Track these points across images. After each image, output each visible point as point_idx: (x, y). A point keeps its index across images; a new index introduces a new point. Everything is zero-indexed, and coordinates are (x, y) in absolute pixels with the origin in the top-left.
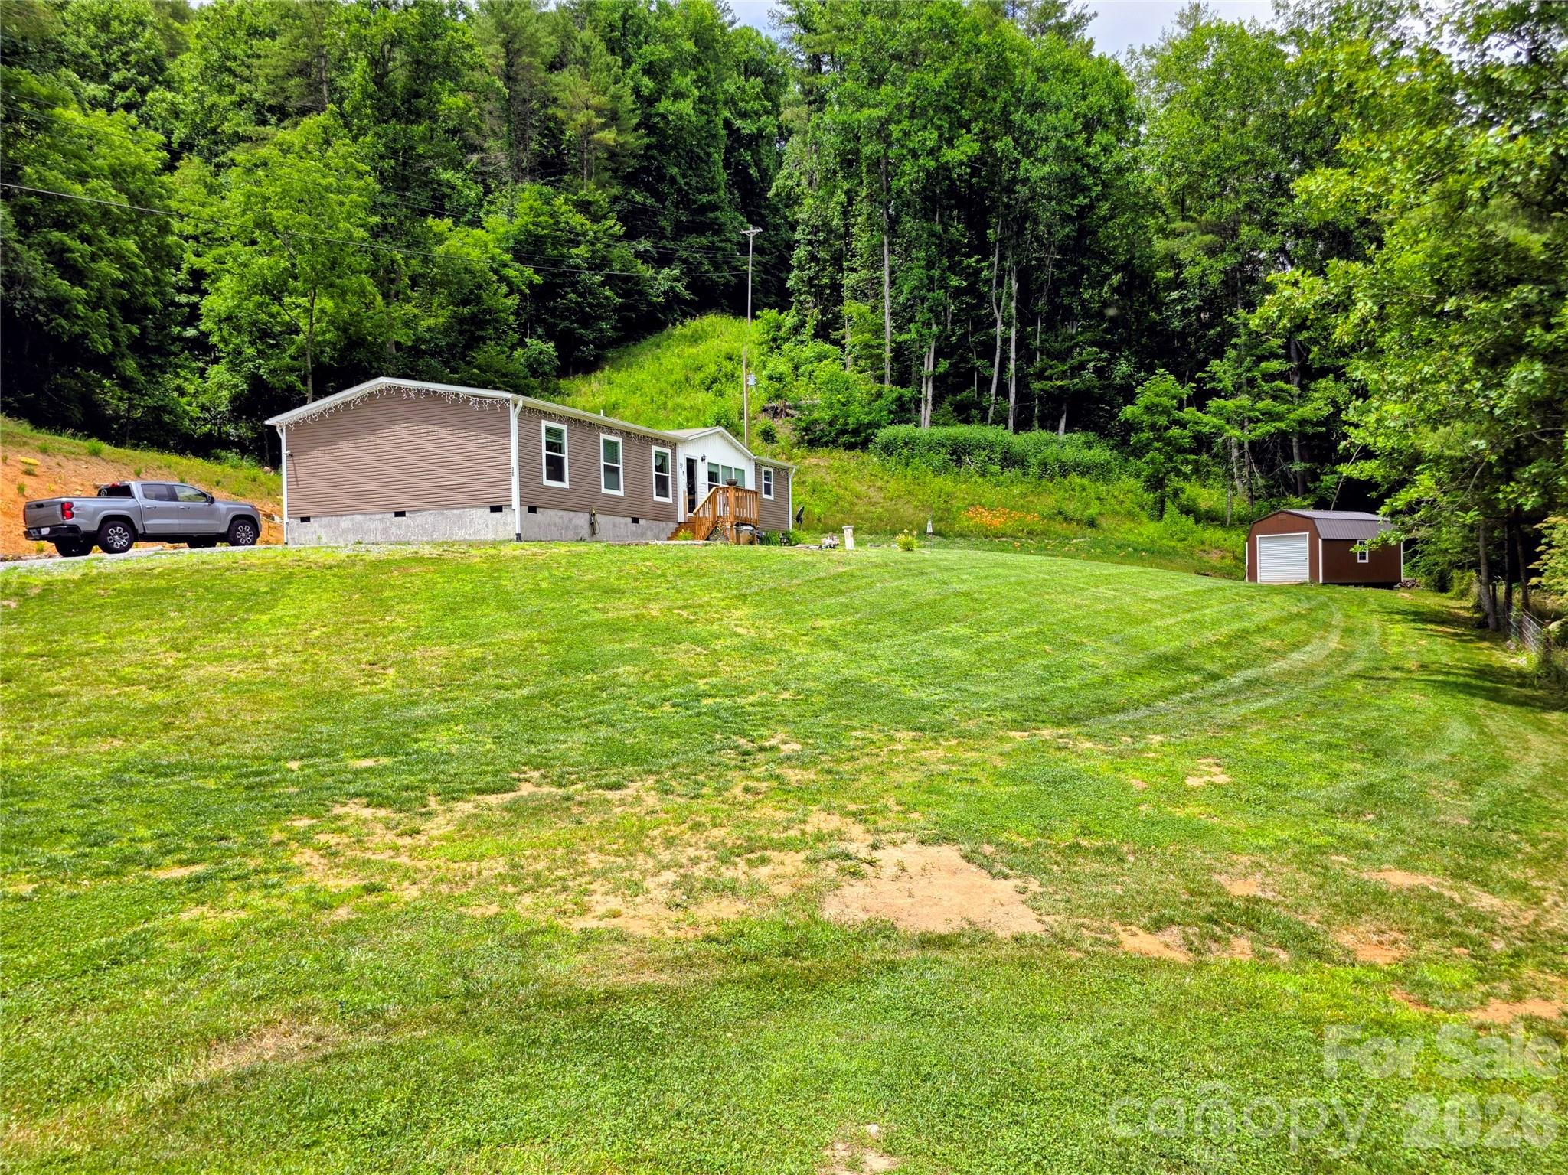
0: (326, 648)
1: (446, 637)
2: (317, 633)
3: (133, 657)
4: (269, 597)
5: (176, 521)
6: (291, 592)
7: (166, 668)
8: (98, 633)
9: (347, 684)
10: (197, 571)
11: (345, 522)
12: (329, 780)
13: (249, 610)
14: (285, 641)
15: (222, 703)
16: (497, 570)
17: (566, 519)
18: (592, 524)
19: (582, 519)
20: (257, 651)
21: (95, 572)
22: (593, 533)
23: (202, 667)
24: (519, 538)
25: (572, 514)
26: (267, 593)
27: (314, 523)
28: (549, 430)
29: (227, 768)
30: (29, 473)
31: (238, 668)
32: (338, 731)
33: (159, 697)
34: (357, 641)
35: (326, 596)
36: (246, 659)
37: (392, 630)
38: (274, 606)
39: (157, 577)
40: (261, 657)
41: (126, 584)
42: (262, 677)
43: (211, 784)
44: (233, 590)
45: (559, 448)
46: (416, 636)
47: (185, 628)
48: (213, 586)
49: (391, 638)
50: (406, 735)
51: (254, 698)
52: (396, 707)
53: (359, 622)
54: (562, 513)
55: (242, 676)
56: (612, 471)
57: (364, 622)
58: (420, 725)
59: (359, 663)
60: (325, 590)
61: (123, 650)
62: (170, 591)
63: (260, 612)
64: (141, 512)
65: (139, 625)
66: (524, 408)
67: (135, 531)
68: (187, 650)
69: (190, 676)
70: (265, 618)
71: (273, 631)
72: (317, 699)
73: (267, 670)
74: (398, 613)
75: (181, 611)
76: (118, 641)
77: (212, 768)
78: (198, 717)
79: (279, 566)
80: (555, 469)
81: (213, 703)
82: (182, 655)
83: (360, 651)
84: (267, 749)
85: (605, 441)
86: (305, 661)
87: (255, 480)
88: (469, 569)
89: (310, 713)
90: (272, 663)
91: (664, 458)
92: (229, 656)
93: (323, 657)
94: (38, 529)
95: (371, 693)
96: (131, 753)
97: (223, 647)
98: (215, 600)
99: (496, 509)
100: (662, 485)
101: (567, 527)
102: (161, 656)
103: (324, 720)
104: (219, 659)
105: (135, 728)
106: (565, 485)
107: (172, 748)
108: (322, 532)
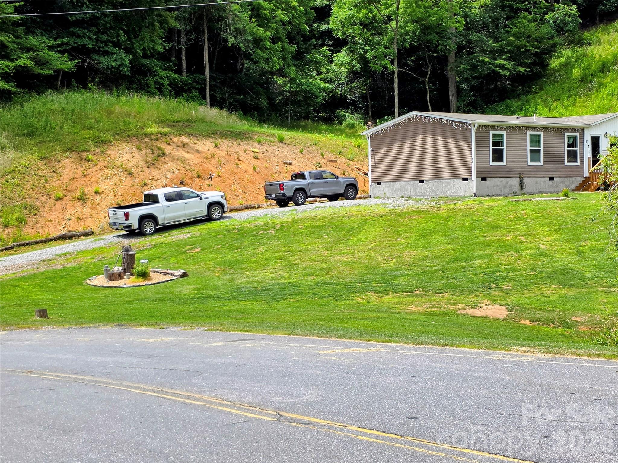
0: (375, 251)
1: (417, 247)
2: (372, 245)
3: (315, 252)
4: (358, 230)
5: (322, 189)
6: (366, 228)
7: (325, 256)
8: (303, 244)
9: (379, 264)
10: (332, 218)
11: (397, 185)
12: (367, 288)
13: (350, 235)
14: (362, 248)
15: (341, 268)
16: (449, 217)
17: (504, 182)
18: (521, 184)
19: (515, 181)
20: (352, 251)
21: (296, 218)
22: (522, 188)
23: (335, 257)
24: (475, 195)
25: (508, 179)
26: (357, 228)
27: (383, 185)
28: (494, 135)
29: (343, 284)
30: (256, 158)
31: (346, 257)
32: (372, 277)
33: (324, 266)
34: (385, 248)
35: (378, 229)
36: (349, 254)
37: (398, 244)
38: (359, 234)
39: (318, 220)
40: (353, 254)
41: (308, 223)
42: (353, 260)
43: (339, 287)
44: (345, 227)
45: (500, 144)
46: (407, 246)
47: (329, 243)
48: (338, 225)
49: (398, 247)
50: (391, 279)
51: (351, 267)
52: (391, 271)
53: (388, 241)
54: (502, 179)
55: (347, 260)
56: (535, 153)
57: (390, 241)
58: (396, 277)
59: (384, 257)
60: (378, 227)
61: (311, 250)
62: (322, 227)
63: (354, 236)
64: (309, 185)
65: (315, 241)
66: (479, 126)
67: (307, 194)
68: (331, 251)
69: (332, 259)
70: (356, 239)
71: (358, 244)
72: (368, 268)
73: (355, 258)
74: (403, 238)
75: (328, 235)
76: (309, 247)
77: (339, 284)
78: (335, 272)
79: (363, 215)
80: (498, 156)
81: (339, 268)
82: (329, 252)
83: (386, 252)
84: (353, 280)
85: (531, 135)
86: (367, 255)
87: (359, 147)
88: (438, 216)
89: (366, 272)
90: (357, 256)
91: (575, 139)
92: (343, 253)
93: (373, 254)
94: (270, 195)
95: (386, 266)
96: (319, 280)
97: (342, 250)
98: (339, 231)
99: (465, 180)
100: (572, 156)
101: (505, 186)
102: (323, 252)
103: (369, 274)
104: (340, 254)
105: (319, 274)
106: (504, 164)
107: (329, 279)
108: (386, 190)
